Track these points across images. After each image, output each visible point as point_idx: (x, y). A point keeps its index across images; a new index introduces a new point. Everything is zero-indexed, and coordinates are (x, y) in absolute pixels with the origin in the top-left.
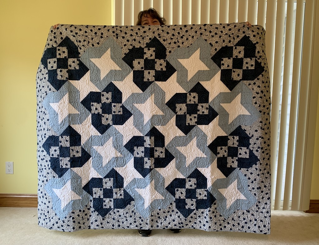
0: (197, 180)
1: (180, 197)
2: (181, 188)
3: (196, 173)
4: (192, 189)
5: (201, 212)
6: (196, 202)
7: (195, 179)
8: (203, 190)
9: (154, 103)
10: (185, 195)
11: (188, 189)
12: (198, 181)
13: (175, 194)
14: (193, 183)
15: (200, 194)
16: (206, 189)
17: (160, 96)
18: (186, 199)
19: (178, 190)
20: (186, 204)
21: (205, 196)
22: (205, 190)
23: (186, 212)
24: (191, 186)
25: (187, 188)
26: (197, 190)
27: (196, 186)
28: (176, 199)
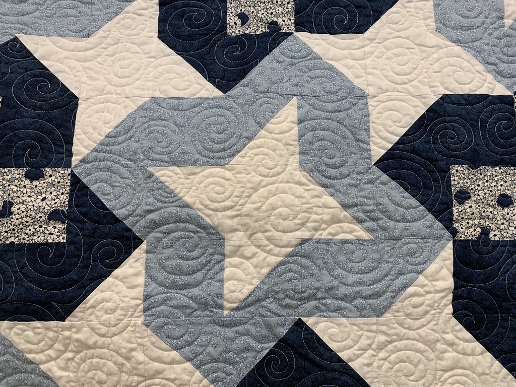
9: (305, 241)
17: (351, 278)
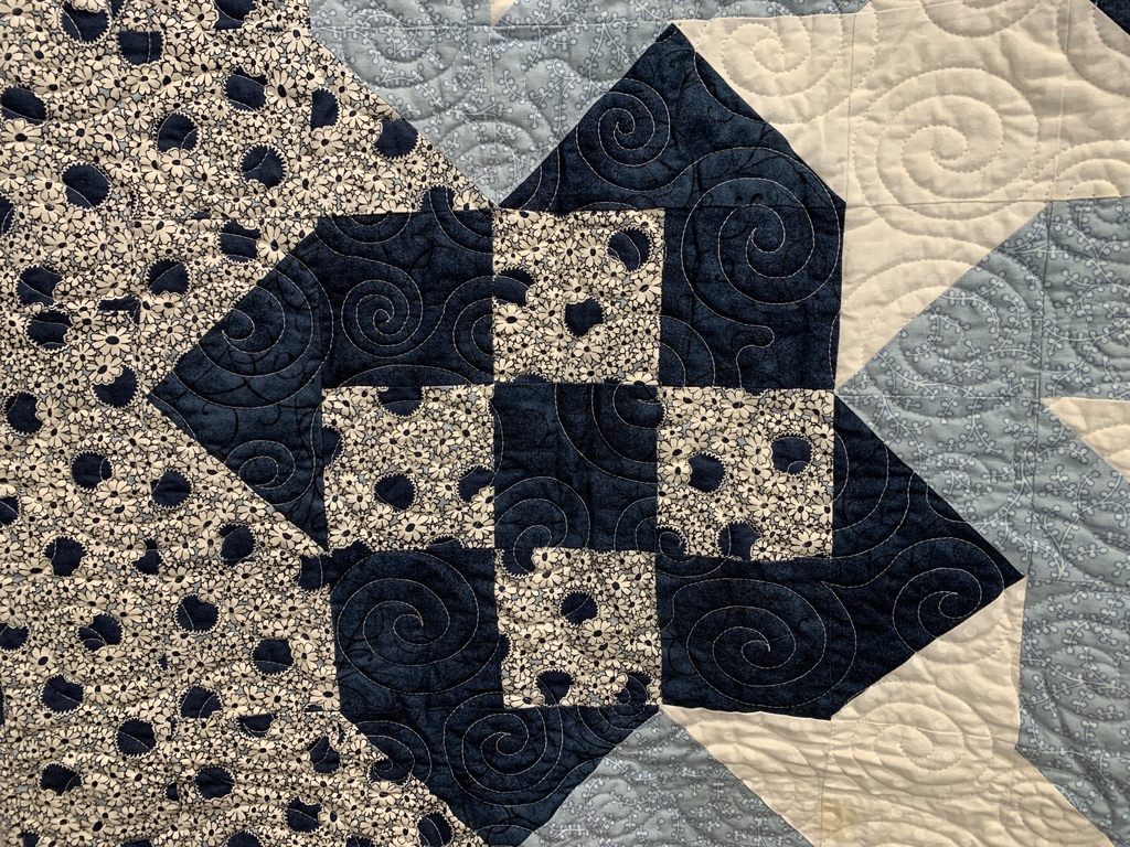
0: (804, 571)
1: (516, 285)
2: (668, 309)
3: (938, 558)
4: (654, 479)
5: (278, 629)
6: (448, 550)
7: (816, 540)
8: (649, 646)
10: (547, 370)
11: (657, 419)
12: (793, 582)
13: (561, 211)
14: (760, 508)
15: (578, 607)
16: (654, 688)
18: (482, 394)
19: (630, 248)
20: (401, 400)
21: (555, 683)
22: (637, 683)
23: (259, 398)
24: (707, 474)
25: (676, 399)
26: (632, 557)
27: (702, 543)
28: (487, 214)
